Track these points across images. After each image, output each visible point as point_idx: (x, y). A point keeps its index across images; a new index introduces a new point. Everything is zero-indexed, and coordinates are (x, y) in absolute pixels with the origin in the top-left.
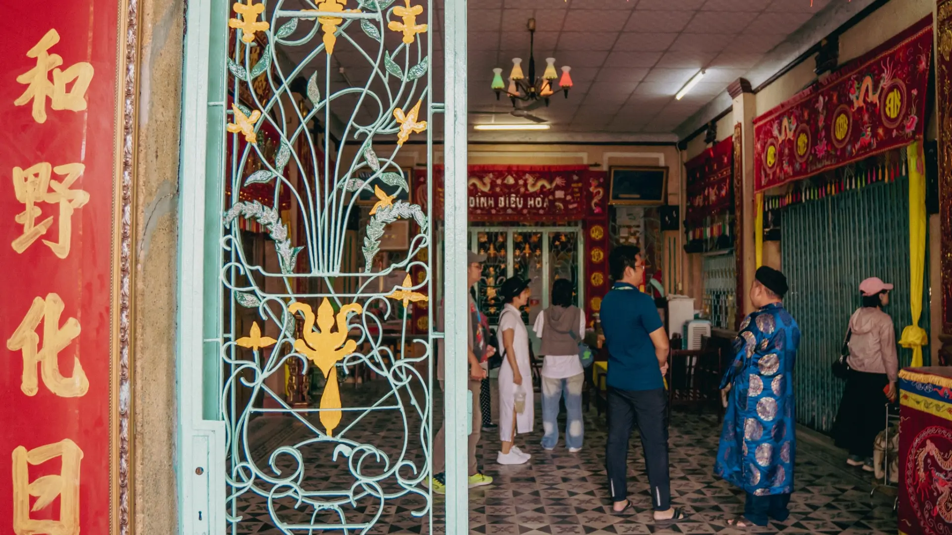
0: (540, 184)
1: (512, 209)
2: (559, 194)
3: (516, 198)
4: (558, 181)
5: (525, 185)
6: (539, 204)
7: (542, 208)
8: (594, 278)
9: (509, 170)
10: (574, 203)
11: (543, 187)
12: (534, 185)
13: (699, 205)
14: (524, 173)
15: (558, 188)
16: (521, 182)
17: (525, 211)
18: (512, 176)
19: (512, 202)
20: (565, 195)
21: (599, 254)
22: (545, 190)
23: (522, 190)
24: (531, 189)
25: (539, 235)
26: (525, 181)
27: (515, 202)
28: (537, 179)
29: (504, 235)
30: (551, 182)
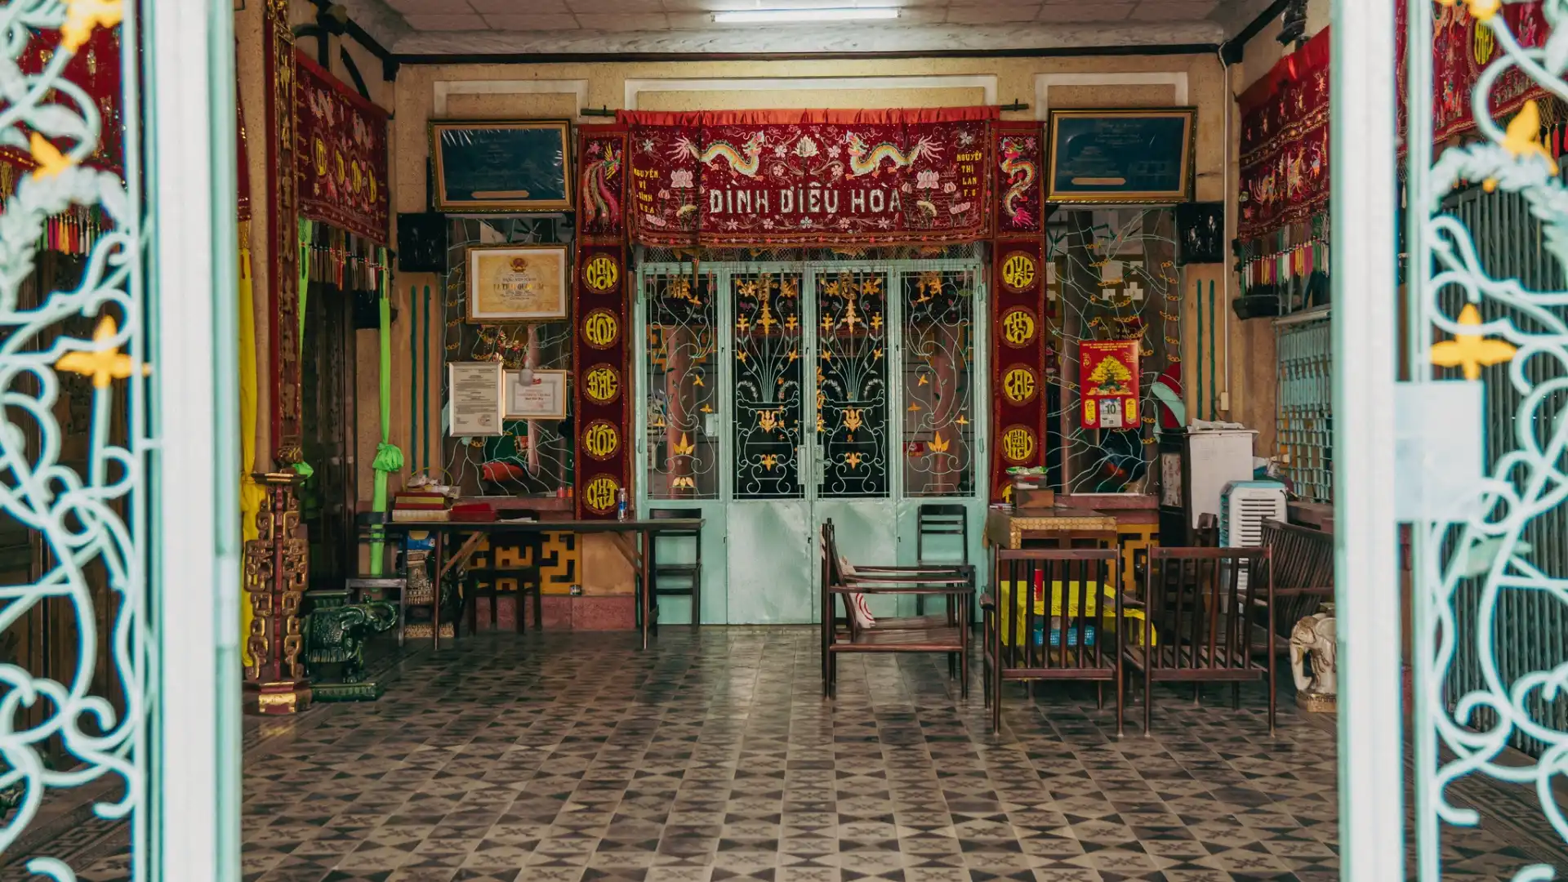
0: (880, 153)
1: (813, 216)
2: (927, 179)
3: (823, 188)
4: (924, 147)
5: (845, 158)
6: (877, 203)
7: (884, 213)
8: (1011, 383)
9: (805, 123)
10: (963, 200)
11: (887, 161)
12: (864, 159)
13: (1267, 200)
14: (842, 129)
15: (923, 163)
16: (834, 151)
17: (844, 223)
18: (812, 135)
19: (813, 201)
20: (941, 182)
21: (1024, 323)
22: (891, 170)
23: (837, 171)
24: (859, 170)
25: (879, 281)
26: (845, 148)
27: (821, 201)
28: (872, 143)
29: (795, 282)
30: (906, 152)
